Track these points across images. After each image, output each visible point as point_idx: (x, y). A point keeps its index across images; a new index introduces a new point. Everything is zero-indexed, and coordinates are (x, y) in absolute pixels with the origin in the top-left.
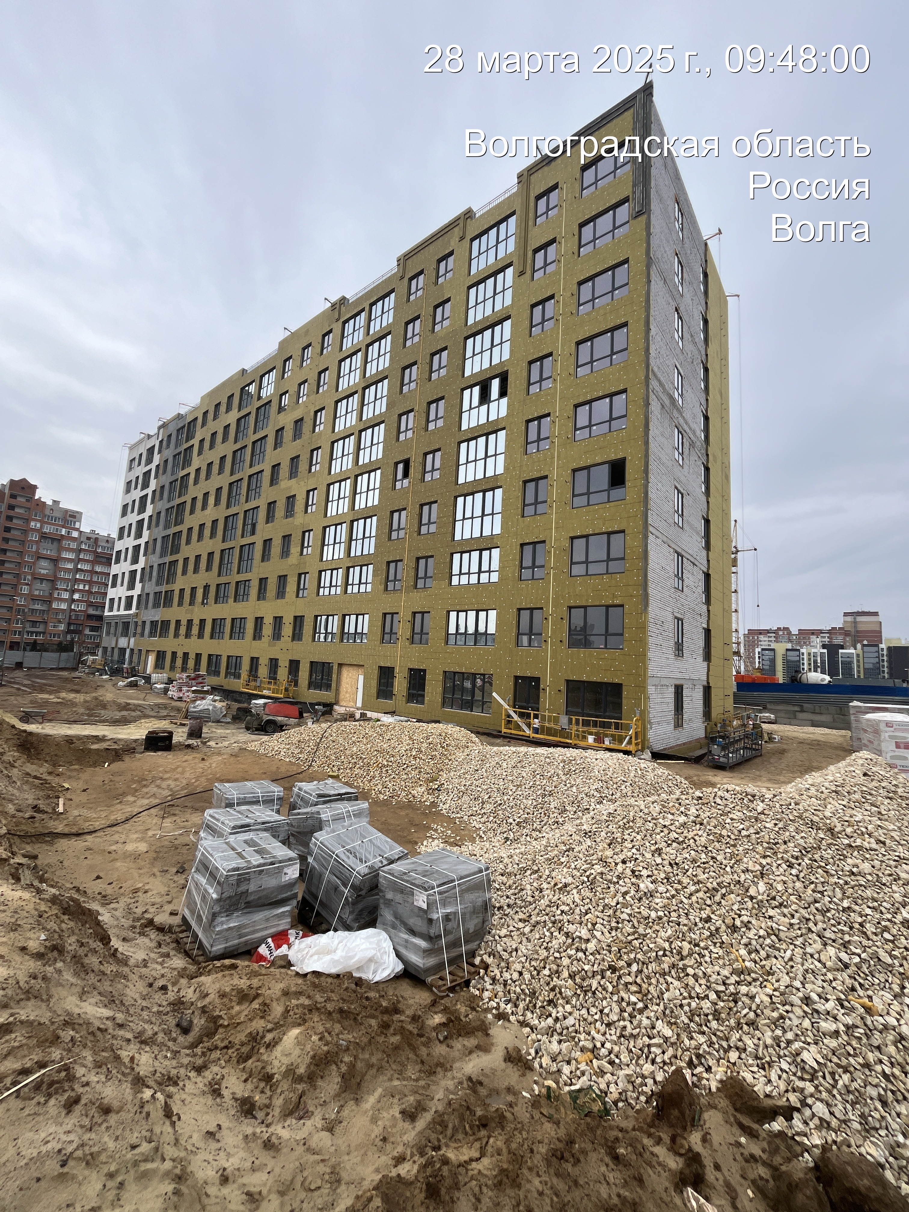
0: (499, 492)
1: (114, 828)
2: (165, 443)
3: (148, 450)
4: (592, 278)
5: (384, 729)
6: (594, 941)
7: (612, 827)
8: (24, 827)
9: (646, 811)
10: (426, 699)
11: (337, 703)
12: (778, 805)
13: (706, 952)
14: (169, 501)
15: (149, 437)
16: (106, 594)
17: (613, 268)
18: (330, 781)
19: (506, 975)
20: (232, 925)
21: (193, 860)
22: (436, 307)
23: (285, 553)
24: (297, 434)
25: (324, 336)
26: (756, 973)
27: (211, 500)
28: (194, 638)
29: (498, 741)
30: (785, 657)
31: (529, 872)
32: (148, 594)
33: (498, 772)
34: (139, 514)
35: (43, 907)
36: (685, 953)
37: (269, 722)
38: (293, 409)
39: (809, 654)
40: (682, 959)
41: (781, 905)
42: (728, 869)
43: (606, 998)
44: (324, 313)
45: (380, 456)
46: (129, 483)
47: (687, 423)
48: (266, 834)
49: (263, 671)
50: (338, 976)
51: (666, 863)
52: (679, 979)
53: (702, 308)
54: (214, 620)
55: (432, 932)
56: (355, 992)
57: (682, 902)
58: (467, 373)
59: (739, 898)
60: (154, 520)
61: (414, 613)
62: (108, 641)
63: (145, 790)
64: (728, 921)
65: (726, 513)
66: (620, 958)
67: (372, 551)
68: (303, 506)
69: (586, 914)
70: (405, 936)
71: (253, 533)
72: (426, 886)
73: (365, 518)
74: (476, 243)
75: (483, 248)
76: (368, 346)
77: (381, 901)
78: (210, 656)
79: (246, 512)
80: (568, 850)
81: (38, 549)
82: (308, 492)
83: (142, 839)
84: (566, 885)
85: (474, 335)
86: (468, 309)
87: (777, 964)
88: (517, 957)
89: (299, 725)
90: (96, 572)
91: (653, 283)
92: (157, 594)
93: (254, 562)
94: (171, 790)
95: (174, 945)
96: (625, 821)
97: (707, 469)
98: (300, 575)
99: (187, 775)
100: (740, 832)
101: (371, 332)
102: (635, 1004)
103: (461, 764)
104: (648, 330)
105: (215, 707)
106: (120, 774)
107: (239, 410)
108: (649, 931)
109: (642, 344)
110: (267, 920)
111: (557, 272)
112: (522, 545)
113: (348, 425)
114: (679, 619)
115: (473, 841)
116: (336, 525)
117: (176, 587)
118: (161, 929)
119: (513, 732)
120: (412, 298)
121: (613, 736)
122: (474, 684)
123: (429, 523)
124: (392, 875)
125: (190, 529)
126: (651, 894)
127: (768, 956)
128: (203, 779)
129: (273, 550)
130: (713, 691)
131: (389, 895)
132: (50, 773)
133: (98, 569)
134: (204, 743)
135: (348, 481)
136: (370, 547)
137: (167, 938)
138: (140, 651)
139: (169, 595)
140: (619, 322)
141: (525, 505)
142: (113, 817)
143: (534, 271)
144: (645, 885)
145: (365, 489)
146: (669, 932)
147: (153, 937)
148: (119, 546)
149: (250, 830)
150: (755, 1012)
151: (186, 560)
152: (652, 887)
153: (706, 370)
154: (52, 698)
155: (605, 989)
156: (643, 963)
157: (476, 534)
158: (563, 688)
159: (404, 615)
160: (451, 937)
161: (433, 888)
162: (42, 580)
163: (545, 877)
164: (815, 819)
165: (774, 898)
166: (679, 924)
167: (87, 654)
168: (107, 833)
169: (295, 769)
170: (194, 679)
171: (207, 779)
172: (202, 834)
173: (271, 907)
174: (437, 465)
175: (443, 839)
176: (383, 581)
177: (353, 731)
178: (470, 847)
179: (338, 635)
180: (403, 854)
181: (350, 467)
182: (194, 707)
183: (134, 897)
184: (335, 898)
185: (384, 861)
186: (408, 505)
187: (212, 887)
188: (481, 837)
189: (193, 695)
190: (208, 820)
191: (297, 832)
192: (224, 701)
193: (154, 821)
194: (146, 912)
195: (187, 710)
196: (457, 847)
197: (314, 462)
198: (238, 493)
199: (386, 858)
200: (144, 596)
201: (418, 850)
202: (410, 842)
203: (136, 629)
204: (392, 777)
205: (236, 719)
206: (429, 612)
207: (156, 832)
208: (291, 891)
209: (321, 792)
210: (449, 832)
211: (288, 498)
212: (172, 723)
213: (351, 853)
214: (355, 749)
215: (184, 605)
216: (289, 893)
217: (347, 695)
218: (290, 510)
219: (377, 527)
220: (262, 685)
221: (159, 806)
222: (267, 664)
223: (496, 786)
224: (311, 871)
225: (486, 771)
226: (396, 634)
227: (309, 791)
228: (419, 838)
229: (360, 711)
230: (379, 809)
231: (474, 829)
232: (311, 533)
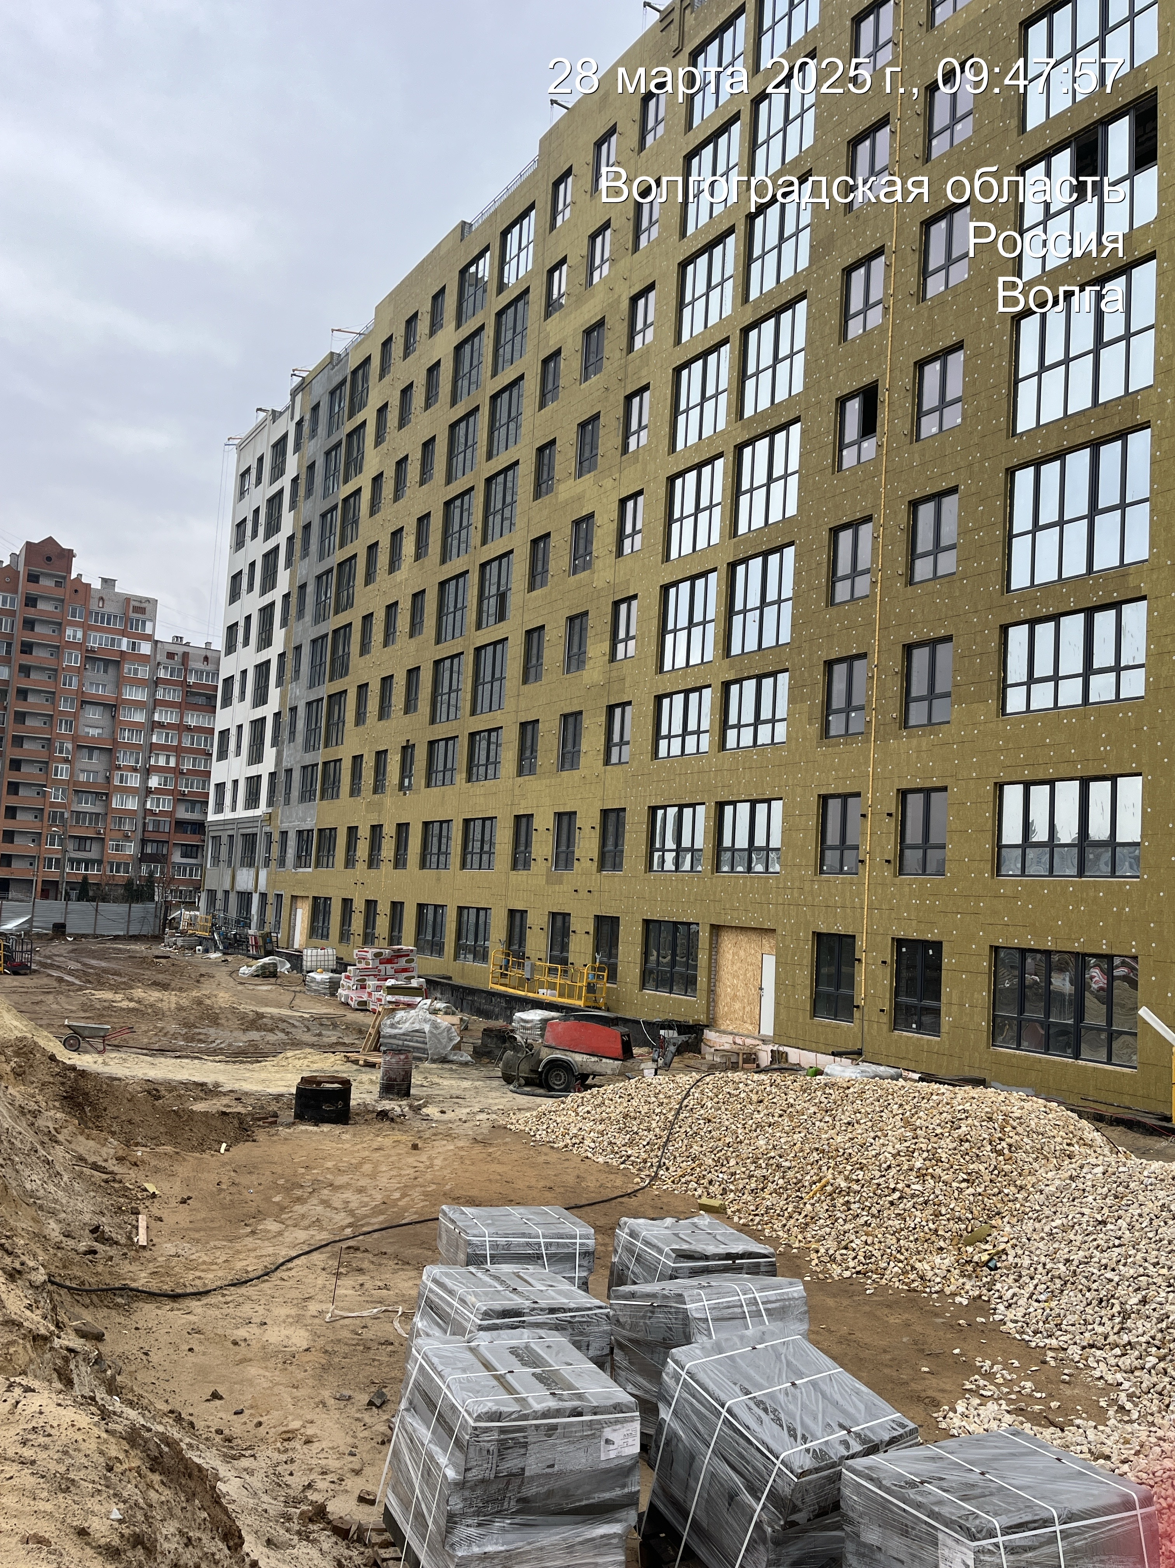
0: (1140, 441)
1: (243, 1290)
2: (306, 425)
3: (275, 446)
5: (835, 1095)
8: (76, 1271)
10: (946, 1020)
11: (712, 1024)
14: (321, 558)
15: (275, 415)
16: (207, 774)
18: (704, 1220)
20: (490, 1548)
21: (402, 1380)
23: (575, 657)
24: (592, 362)
25: (646, 101)
27: (409, 546)
28: (386, 867)
29: (1164, 1142)
32: (289, 771)
34: (263, 592)
35: (114, 1451)
37: (555, 1065)
38: (579, 301)
44: (644, 38)
45: (798, 387)
46: (240, 526)
48: (559, 1339)
49: (537, 943)
54: (426, 824)
58: (1035, 119)
60: (294, 603)
61: (903, 794)
62: (217, 878)
63: (299, 1209)
67: (785, 637)
68: (612, 539)
71: (501, 616)
72: (970, 1526)
73: (765, 555)
76: (757, 102)
77: (850, 1547)
78: (421, 907)
79: (483, 566)
81: (81, 684)
82: (623, 502)
83: (298, 1320)
89: (624, 1075)
90: (189, 729)
92: (308, 770)
93: (507, 684)
94: (352, 1213)
98: (611, 709)
99: (383, 1181)
101: (765, 63)
103: (1054, 1200)
105: (435, 1026)
106: (251, 1169)
107: (458, 325)
110: (571, 1548)
113: (714, 320)
115: (1100, 1417)
116: (693, 579)
117: (345, 752)
118: (341, 1532)
122: (1081, 984)
123: (938, 548)
124: (878, 1483)
125: (368, 618)
128: (416, 1193)
129: (547, 653)
131: (872, 1536)
132: (120, 1159)
133: (192, 720)
134: (417, 1110)
135: (720, 463)
136: (779, 627)
137: (354, 1553)
138: (279, 897)
139: (331, 770)
142: (239, 1265)
145: (761, 478)
147: (326, 1546)
148: (229, 667)
149: (522, 1325)
151: (363, 688)
154: (119, 1000)
157: (1075, 567)
159: (877, 799)
161: (991, 1534)
162: (91, 749)
167: (178, 906)
168: (229, 1299)
169: (618, 1183)
170: (389, 961)
171: (426, 1194)
172: (420, 1323)
173: (579, 1518)
174: (954, 389)
175: (1010, 1402)
176: (818, 712)
177: (754, 1098)
178: (1091, 1433)
179: (709, 853)
180: (901, 1431)
181: (721, 426)
182: (392, 1026)
183: (286, 1451)
184: (730, 1519)
185: (852, 1442)
186: (876, 506)
187: (445, 1450)
188: (1122, 1408)
189: (390, 998)
190: (431, 1291)
191: (630, 1340)
192: (454, 1014)
193: (320, 1282)
194: (309, 1486)
195: (378, 1032)
196: (1052, 1429)
197: (634, 426)
198: (465, 524)
199: (858, 1435)
200: (282, 776)
201: (943, 1425)
202: (919, 1399)
203: (269, 850)
204: (862, 1221)
205: (482, 1055)
206: (944, 789)
207: (324, 1307)
208: (624, 1486)
209: (685, 1246)
210: (1029, 1384)
211: (577, 523)
212: (348, 1060)
213: (765, 1410)
214: (761, 1142)
215: (363, 794)
216: (618, 1492)
217: (737, 1005)
218: (581, 551)
219: (797, 573)
220: (537, 977)
221: (329, 1248)
222: (545, 927)
223: (1164, 1271)
224: (667, 1443)
225: (1131, 1228)
226: (857, 848)
227: (655, 1241)
228: (943, 1391)
229: (770, 1047)
230: (830, 1302)
231: (1100, 1384)
232: (634, 603)
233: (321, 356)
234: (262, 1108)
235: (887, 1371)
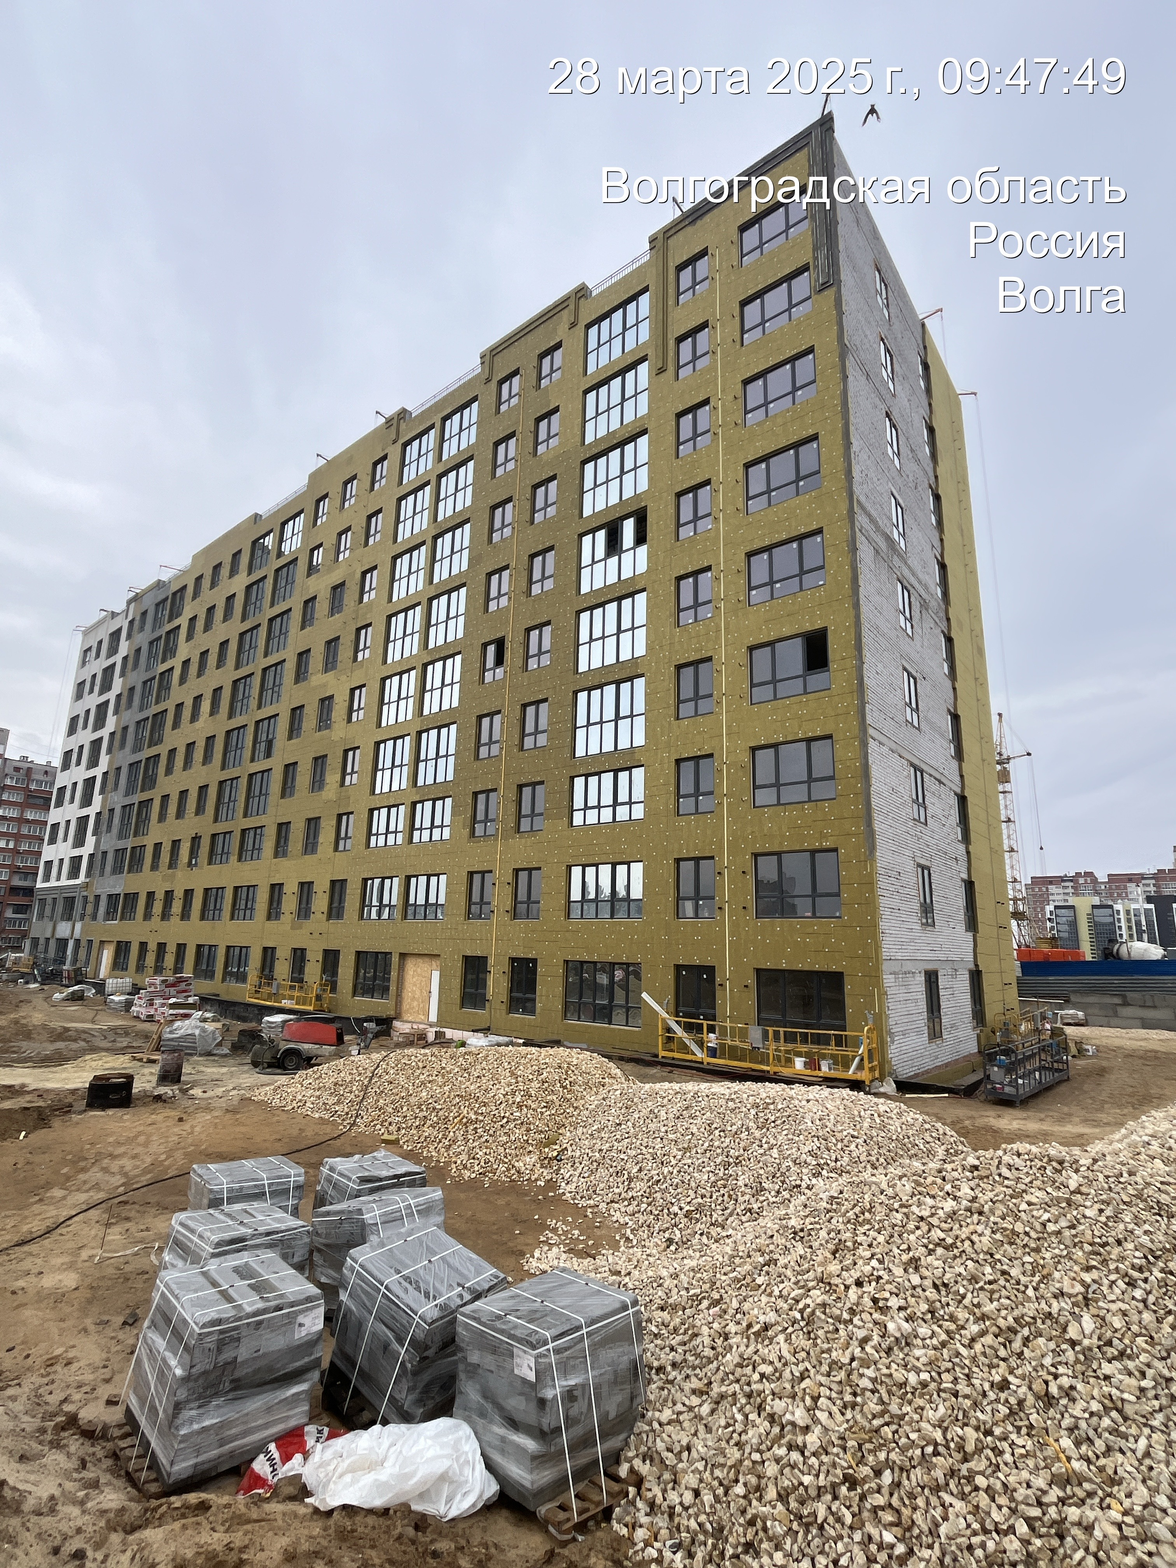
0: (640, 683)
1: (26, 1248)
2: (137, 623)
3: (112, 635)
4: (762, 375)
5: (470, 1059)
6: (817, 1430)
7: (837, 1222)
9: (890, 1192)
10: (539, 1005)
11: (398, 1017)
12: (1101, 1177)
13: (1005, 1445)
14: (141, 709)
15: (114, 615)
16: (39, 854)
17: (792, 360)
18: (383, 1152)
19: (673, 1497)
20: (207, 1423)
21: (148, 1304)
22: (539, 420)
23: (317, 783)
24: (336, 605)
25: (375, 464)
26: (1090, 1480)
27: (206, 706)
28: (175, 920)
29: (653, 1071)
30: (1091, 917)
31: (705, 1303)
32: (105, 853)
33: (652, 1127)
34: (95, 730)
36: (970, 1447)
37: (289, 1052)
38: (330, 570)
39: (1128, 912)
40: (965, 1460)
41: (1122, 1354)
42: (1030, 1292)
43: (841, 1537)
44: (375, 431)
45: (460, 635)
46: (81, 685)
47: (914, 574)
48: (269, 1255)
49: (282, 969)
50: (385, 1512)
51: (928, 1283)
52: (963, 1496)
53: (924, 411)
54: (206, 890)
55: (546, 1422)
56: (413, 1542)
57: (958, 1354)
58: (587, 512)
59: (1052, 1345)
60: (119, 739)
61: (517, 871)
62: (39, 928)
63: (82, 1177)
64: (1038, 1386)
65: (983, 704)
66: (861, 1461)
67: (450, 778)
68: (345, 711)
69: (802, 1378)
70: (501, 1431)
71: (268, 754)
72: (533, 1340)
73: (439, 728)
74: (593, 331)
75: (604, 337)
76: (440, 477)
77: (461, 1367)
78: (199, 946)
79: (258, 722)
80: (767, 1264)
82: (353, 690)
83: (71, 1266)
84: (766, 1327)
85: (595, 458)
86: (584, 422)
87: (1125, 1465)
88: (691, 1462)
89: (337, 1056)
90: (28, 821)
91: (851, 378)
92: (120, 853)
93: (270, 798)
94: (125, 1175)
95: (109, 1462)
96: (857, 1210)
97: (949, 640)
98: (340, 817)
99: (154, 1148)
100: (1044, 1225)
101: (445, 457)
102: (892, 1546)
103: (594, 1114)
104: (848, 444)
105: (203, 1030)
106: (44, 1150)
107: (249, 574)
108: (907, 1409)
109: (840, 462)
110: (269, 1410)
111: (712, 368)
112: (678, 762)
113: (412, 591)
114: (923, 868)
115: (615, 1246)
116: (395, 739)
117: (149, 841)
118: (89, 1434)
119: (676, 1055)
120: (503, 408)
121: (833, 1057)
122: (612, 979)
123: (537, 732)
124: (480, 1323)
125: (172, 752)
126: (906, 1341)
127: (1109, 1450)
128: (179, 1155)
129: (298, 778)
130: (985, 978)
131: (474, 1357)
133: (30, 815)
134: (184, 1092)
135: (413, 673)
136: (446, 771)
137: (97, 1449)
138: (90, 942)
139: (137, 854)
140: (805, 434)
141: (679, 702)
142: (25, 1228)
143: (679, 367)
144: (896, 1325)
145: (438, 683)
146: (942, 1410)
147: (73, 1449)
148: (62, 779)
149: (244, 1248)
150: (1096, 1556)
151: (165, 798)
152: (907, 1327)
153: (937, 498)
155: (839, 1520)
156: (901, 1469)
157: (608, 747)
158: (752, 981)
159: (502, 874)
160: (578, 1430)
161: (546, 1343)
163: (731, 1312)
164: (1164, 1199)
165: (1109, 1343)
166: (956, 1395)
167: (6, 950)
168: (13, 1257)
169: (328, 1131)
170: (173, 985)
171: (186, 1154)
172: (167, 1257)
173: (276, 1385)
174: (546, 645)
175: (565, 1245)
176: (468, 822)
177: (420, 1065)
178: (610, 1258)
179: (400, 907)
180: (496, 1281)
181: (415, 652)
182: (171, 1032)
183: (48, 1374)
184: (384, 1363)
185: (465, 1294)
186: (503, 705)
187: (175, 1355)
188: (628, 1239)
189: (171, 1012)
190: (178, 1232)
191: (325, 1245)
192: (219, 1021)
193: (93, 1232)
194: (65, 1400)
195: (160, 1037)
196: (589, 1259)
197: (361, 646)
198: (247, 695)
199: (469, 1288)
200: (99, 856)
201: (526, 1268)
202: (513, 1252)
203: (84, 908)
204: (483, 1139)
205: (237, 1048)
206: (539, 869)
207: (94, 1252)
208: (311, 1354)
209: (367, 1174)
210: (576, 1232)
211: (322, 700)
212: (134, 1058)
213: (410, 1283)
214: (424, 1094)
215: (161, 869)
216: (307, 1359)
217: (415, 1004)
218: (324, 717)
219: (458, 740)
220: (281, 992)
221: (103, 1205)
222: (288, 957)
223: (651, 1150)
224: (345, 1316)
225: (634, 1125)
226: (489, 903)
227: (346, 1173)
228: (527, 1245)
229: (434, 1029)
230: (462, 1196)
231: (616, 1225)
232: (358, 752)
233: (152, 581)
234: (60, 1100)
235: (495, 1237)
